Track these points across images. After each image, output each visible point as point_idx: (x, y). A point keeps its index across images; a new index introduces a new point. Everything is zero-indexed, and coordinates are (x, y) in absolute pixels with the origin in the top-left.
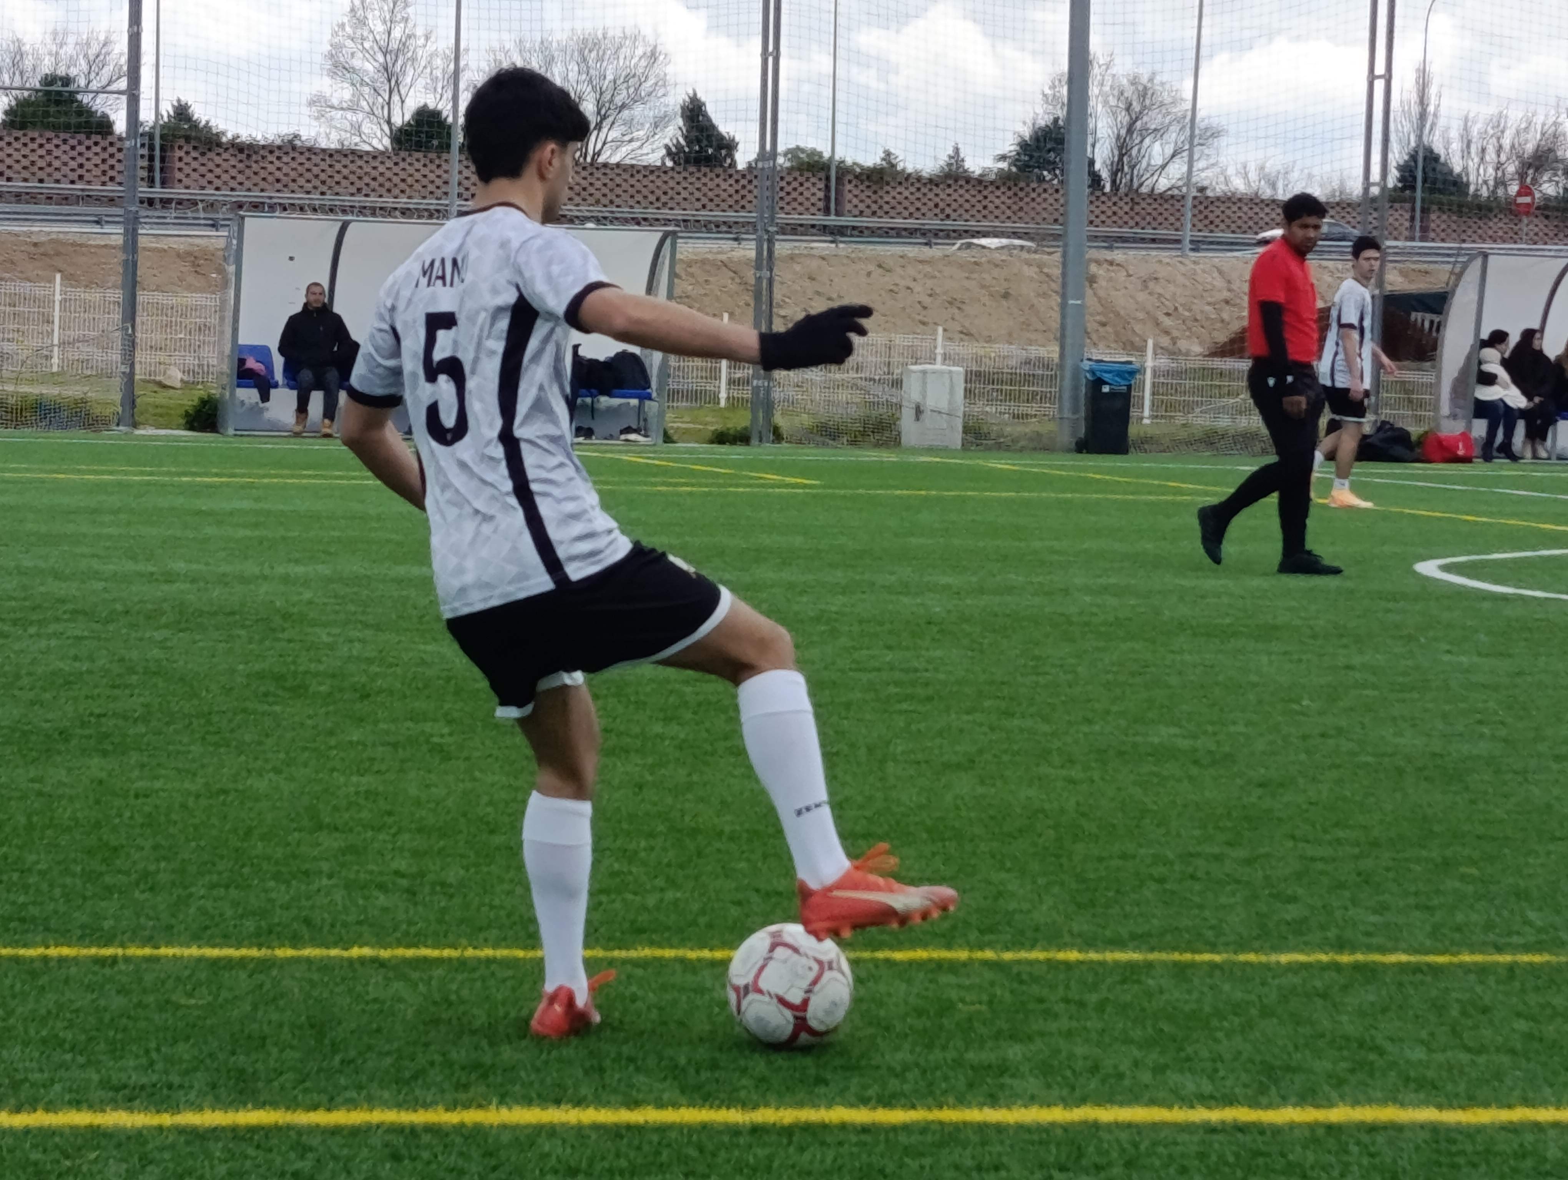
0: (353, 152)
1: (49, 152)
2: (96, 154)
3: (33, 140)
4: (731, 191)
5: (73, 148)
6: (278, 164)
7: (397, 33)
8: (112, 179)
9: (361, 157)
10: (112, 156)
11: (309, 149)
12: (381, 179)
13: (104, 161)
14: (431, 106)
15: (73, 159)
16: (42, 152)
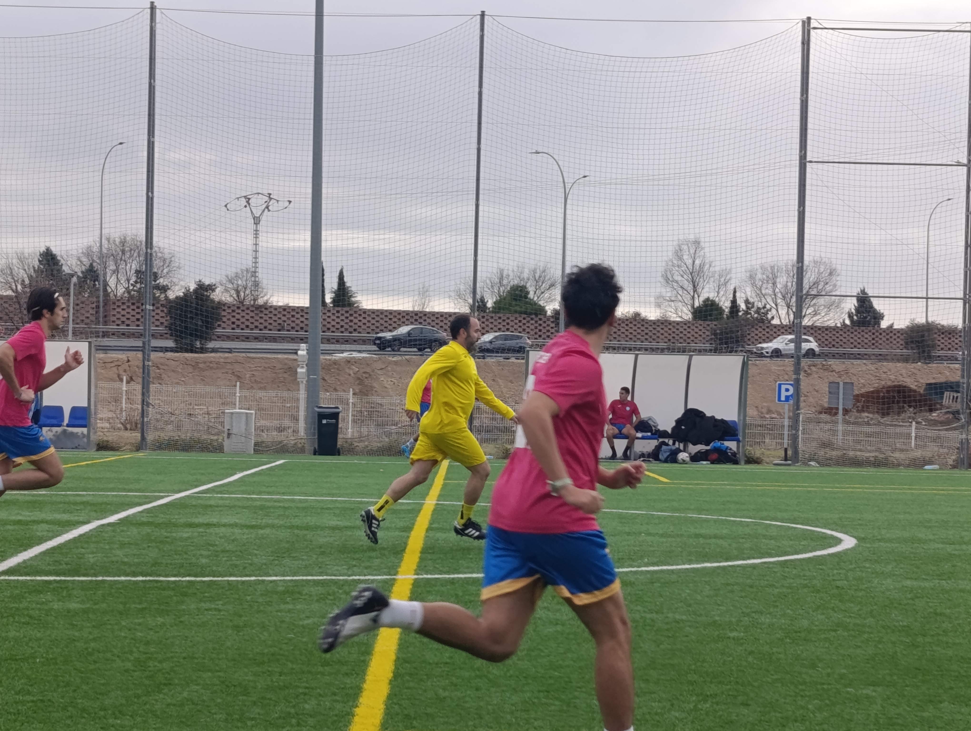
0: (666, 321)
1: (508, 324)
2: (532, 324)
3: (500, 318)
4: (870, 339)
5: (520, 321)
6: (627, 328)
7: (697, 262)
8: (540, 336)
9: (670, 324)
10: (540, 325)
11: (643, 320)
12: (681, 335)
13: (536, 328)
14: (711, 298)
15: (520, 327)
16: (505, 324)
